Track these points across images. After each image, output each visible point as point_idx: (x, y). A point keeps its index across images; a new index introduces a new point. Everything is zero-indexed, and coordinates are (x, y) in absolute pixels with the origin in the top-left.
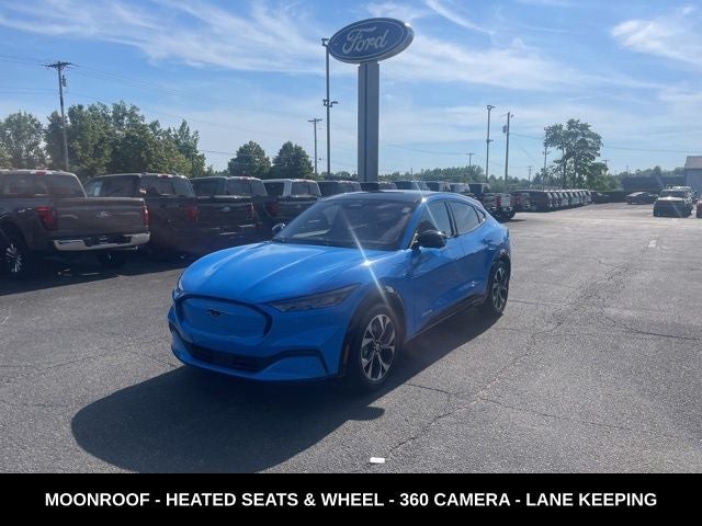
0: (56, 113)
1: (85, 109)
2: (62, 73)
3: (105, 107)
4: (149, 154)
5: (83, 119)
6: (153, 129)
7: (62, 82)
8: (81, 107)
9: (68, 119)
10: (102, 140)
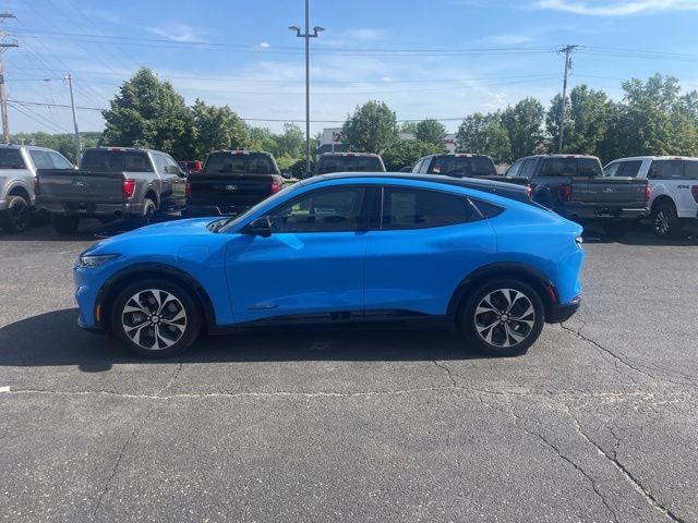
0: (559, 95)
1: (588, 90)
2: (570, 56)
3: (638, 83)
4: (648, 131)
5: (583, 99)
6: (689, 101)
7: (569, 64)
8: (584, 87)
9: (570, 101)
10: (599, 119)
